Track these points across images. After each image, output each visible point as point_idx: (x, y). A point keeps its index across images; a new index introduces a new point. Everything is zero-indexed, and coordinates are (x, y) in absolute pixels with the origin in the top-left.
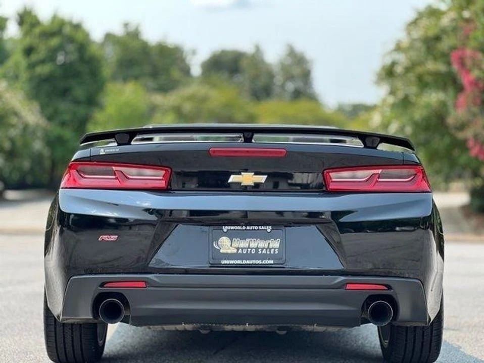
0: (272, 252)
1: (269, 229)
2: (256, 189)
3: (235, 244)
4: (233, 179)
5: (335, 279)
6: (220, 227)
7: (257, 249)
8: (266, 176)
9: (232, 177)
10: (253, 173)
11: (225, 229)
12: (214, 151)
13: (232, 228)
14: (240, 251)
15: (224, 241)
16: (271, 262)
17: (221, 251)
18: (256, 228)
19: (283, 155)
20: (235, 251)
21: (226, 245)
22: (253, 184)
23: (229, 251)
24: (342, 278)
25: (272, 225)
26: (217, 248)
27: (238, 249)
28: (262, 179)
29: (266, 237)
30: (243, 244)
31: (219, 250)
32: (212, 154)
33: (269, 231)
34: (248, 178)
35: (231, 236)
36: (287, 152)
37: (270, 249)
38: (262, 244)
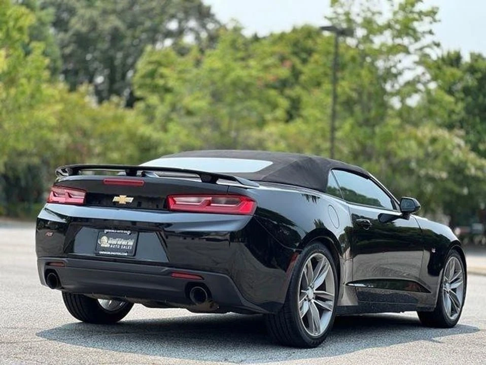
0: (128, 248)
1: (129, 233)
2: (127, 206)
3: (110, 242)
4: (116, 199)
5: (163, 269)
6: (102, 230)
7: (121, 245)
8: (132, 199)
9: (115, 197)
10: (125, 196)
11: (106, 231)
12: (106, 181)
13: (110, 231)
14: (111, 246)
15: (105, 238)
16: (126, 254)
17: (102, 245)
18: (122, 231)
19: (142, 185)
20: (109, 246)
21: (105, 242)
22: (125, 203)
23: (106, 246)
24: (167, 269)
25: (131, 231)
26: (100, 243)
27: (111, 244)
28: (130, 200)
29: (126, 238)
30: (114, 242)
31: (100, 245)
32: (105, 183)
33: (128, 234)
34: (122, 199)
35: (109, 236)
36: (145, 183)
37: (128, 246)
38: (124, 242)
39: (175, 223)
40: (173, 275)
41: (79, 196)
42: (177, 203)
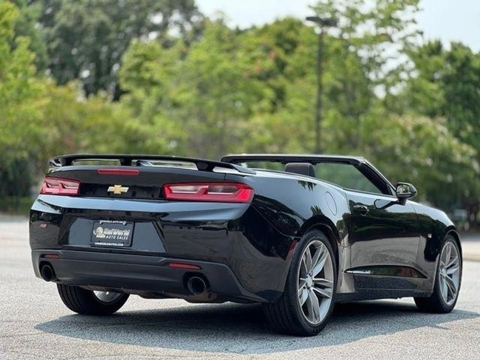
0: (124, 238)
1: (124, 223)
2: (122, 196)
3: (105, 233)
4: (110, 189)
5: (161, 259)
6: (98, 221)
7: (117, 236)
8: (127, 188)
9: (110, 187)
10: (120, 186)
11: (101, 222)
12: (100, 171)
13: (105, 221)
14: (107, 237)
15: (100, 229)
16: (122, 245)
17: (97, 236)
18: (118, 222)
19: (137, 174)
20: (104, 236)
21: (101, 233)
22: (120, 193)
23: (101, 237)
24: (165, 259)
25: (126, 221)
26: (95, 234)
27: (106, 235)
28: (126, 189)
29: (122, 229)
30: (110, 233)
31: (96, 236)
32: (99, 173)
33: (124, 224)
34: (117, 189)
35: (104, 226)
36: (140, 172)
38: (120, 233)
39: (171, 212)
40: (171, 265)
41: (73, 187)
42: (173, 192)
